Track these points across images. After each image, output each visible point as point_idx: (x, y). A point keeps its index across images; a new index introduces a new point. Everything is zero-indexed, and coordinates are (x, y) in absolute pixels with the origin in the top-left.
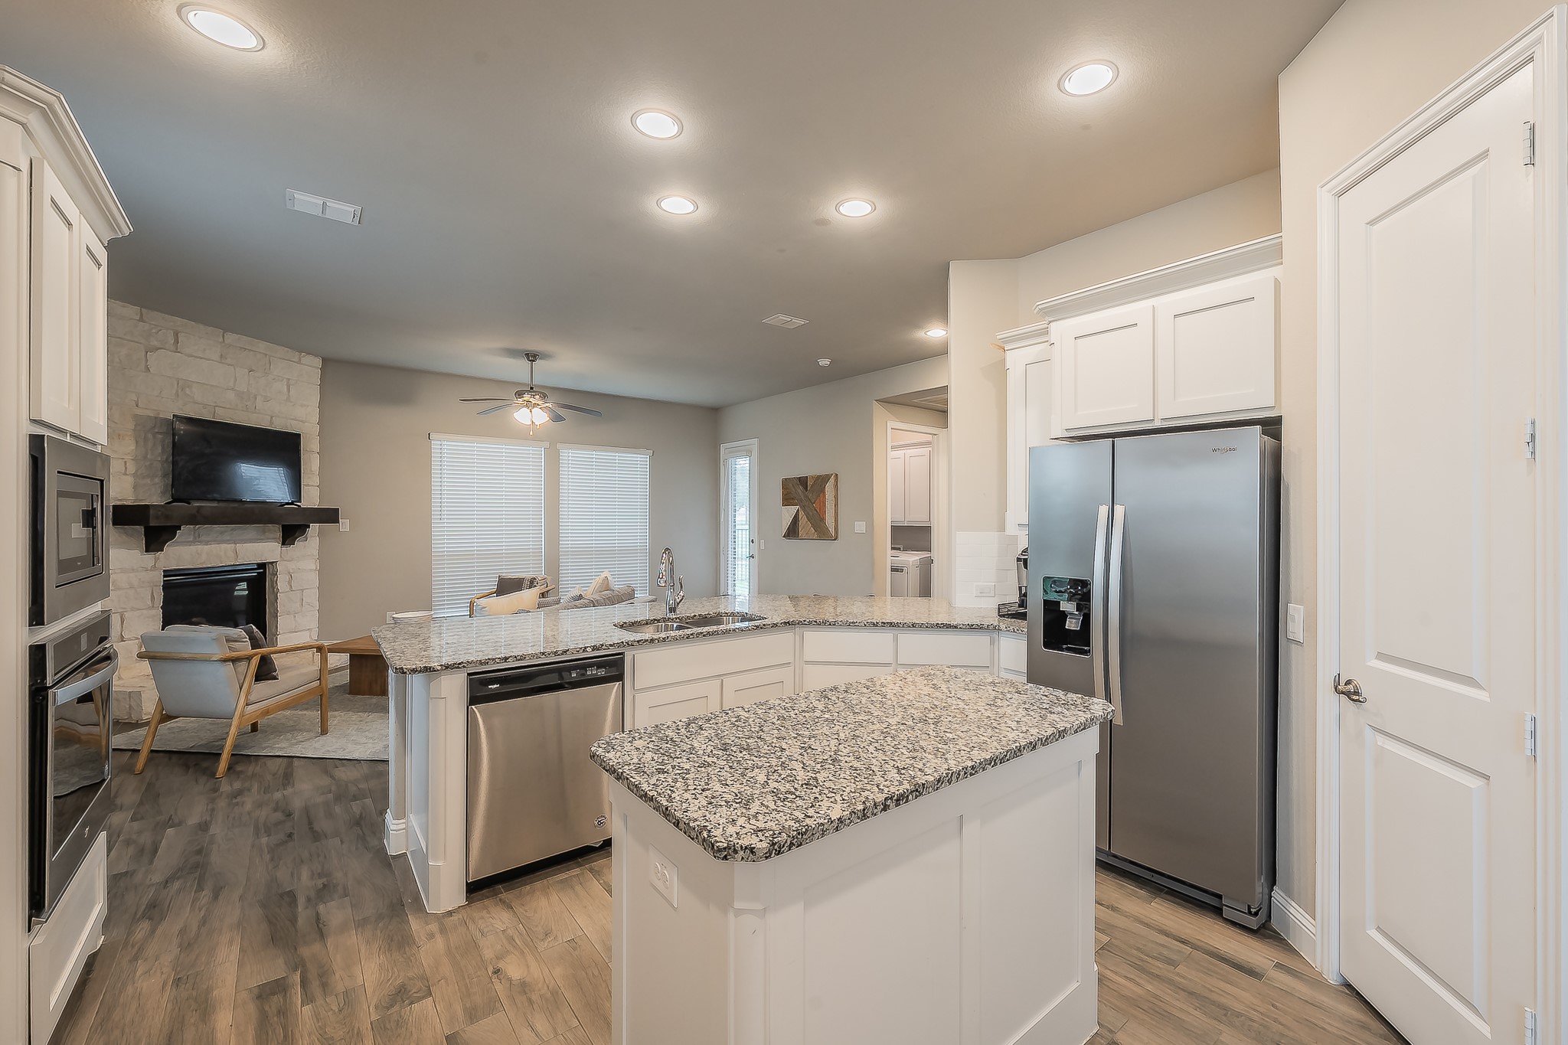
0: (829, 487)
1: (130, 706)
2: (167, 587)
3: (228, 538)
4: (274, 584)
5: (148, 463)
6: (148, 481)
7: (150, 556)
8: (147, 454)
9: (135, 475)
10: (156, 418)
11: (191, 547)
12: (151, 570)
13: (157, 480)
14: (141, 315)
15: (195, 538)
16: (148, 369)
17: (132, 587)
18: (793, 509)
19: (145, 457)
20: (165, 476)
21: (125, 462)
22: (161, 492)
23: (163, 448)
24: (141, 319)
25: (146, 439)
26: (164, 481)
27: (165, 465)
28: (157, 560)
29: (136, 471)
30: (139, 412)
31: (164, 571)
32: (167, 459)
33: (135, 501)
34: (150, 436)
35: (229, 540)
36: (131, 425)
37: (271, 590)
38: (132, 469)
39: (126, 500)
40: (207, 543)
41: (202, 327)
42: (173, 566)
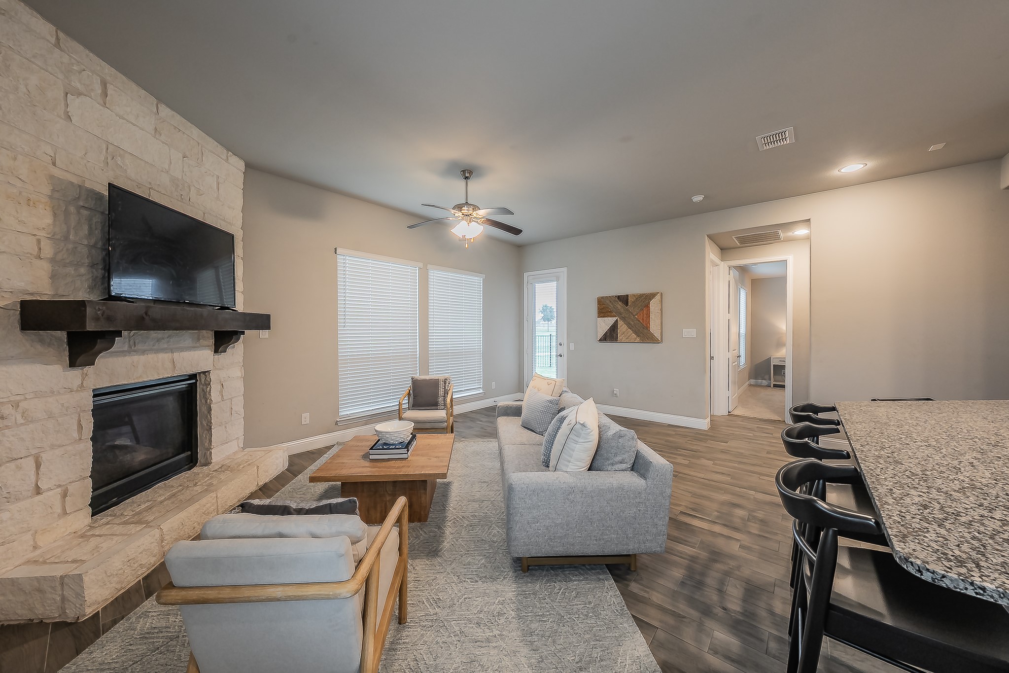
0: (654, 305)
1: (64, 599)
2: (97, 411)
3: (166, 346)
4: (206, 396)
5: (70, 246)
6: (71, 270)
7: (76, 373)
8: (68, 232)
9: (53, 261)
10: (80, 186)
11: (127, 358)
12: (77, 391)
13: (83, 270)
14: (58, 39)
15: (130, 347)
16: (69, 118)
17: (51, 416)
18: (610, 321)
19: (66, 238)
20: (92, 266)
21: (39, 241)
22: (89, 287)
23: (90, 228)
24: (57, 44)
25: (67, 213)
26: (93, 273)
27: (93, 251)
28: (84, 376)
29: (56, 254)
30: (56, 172)
31: (94, 390)
32: (96, 243)
33: (54, 295)
34: (72, 209)
35: (166, 349)
36: (46, 189)
37: (203, 401)
38: (48, 250)
39: (41, 294)
40: (143, 352)
41: (134, 86)
42: (105, 383)
